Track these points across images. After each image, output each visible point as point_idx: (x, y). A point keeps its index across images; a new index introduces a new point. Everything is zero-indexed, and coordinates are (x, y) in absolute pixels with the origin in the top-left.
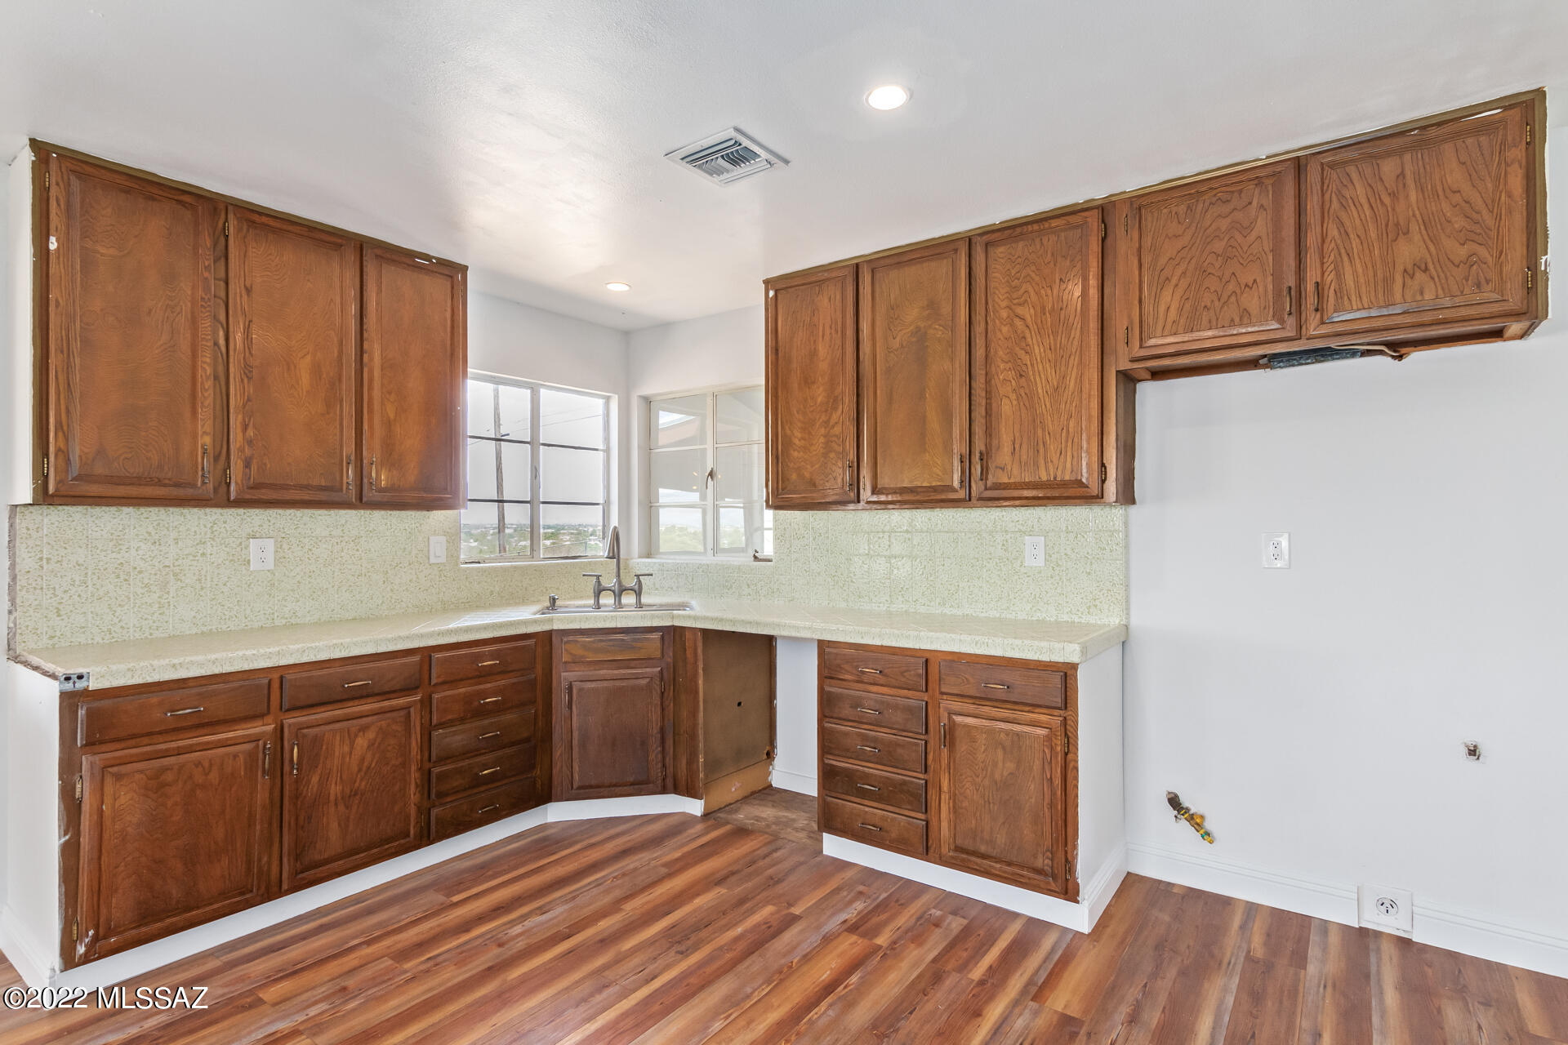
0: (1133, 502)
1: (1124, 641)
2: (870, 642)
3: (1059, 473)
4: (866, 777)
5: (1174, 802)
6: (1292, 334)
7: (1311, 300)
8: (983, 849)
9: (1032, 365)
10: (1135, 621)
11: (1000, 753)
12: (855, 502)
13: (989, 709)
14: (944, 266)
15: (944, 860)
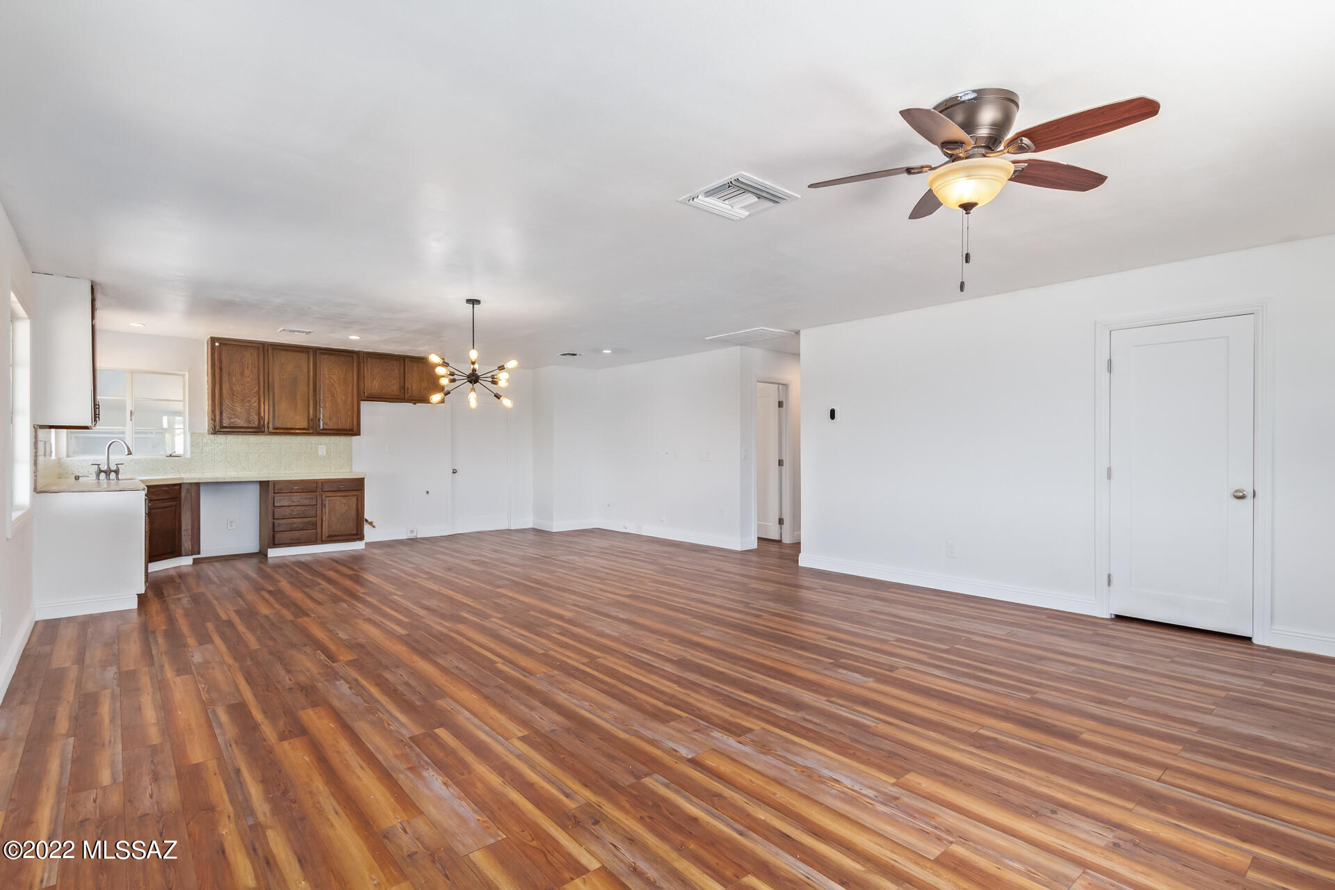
0: (360, 435)
2: (294, 479)
3: (346, 427)
4: (294, 524)
7: (406, 391)
9: (337, 394)
11: (343, 505)
12: (264, 432)
13: (339, 494)
14: (304, 356)
15: (323, 542)
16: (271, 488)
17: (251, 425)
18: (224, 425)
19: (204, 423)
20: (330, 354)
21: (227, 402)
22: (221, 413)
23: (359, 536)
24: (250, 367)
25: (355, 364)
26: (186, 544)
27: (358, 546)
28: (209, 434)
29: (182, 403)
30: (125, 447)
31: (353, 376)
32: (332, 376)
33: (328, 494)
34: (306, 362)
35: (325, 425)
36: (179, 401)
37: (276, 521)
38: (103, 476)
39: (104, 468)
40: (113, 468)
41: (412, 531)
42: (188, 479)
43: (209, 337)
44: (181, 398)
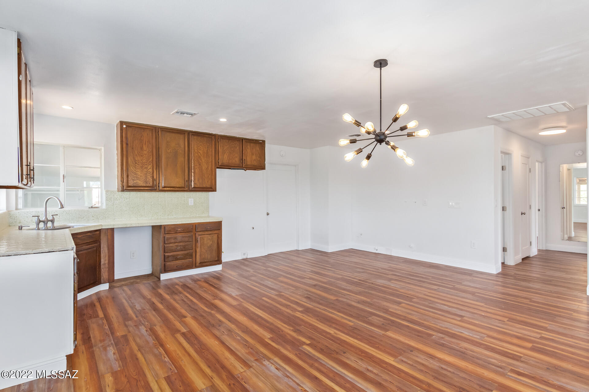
2: (178, 223)
3: (207, 186)
4: (178, 255)
6: (242, 166)
7: (243, 161)
8: (206, 261)
9: (202, 163)
11: (209, 240)
12: (156, 190)
13: (207, 233)
14: (182, 136)
15: (196, 267)
16: (162, 230)
17: (147, 185)
18: (129, 185)
19: (115, 183)
20: (198, 136)
21: (131, 168)
22: (128, 176)
23: (218, 261)
24: (147, 143)
25: (213, 143)
26: (104, 274)
27: (218, 268)
28: (118, 191)
29: (100, 169)
30: (58, 201)
31: (212, 151)
32: (199, 151)
33: (200, 233)
34: (183, 141)
35: (195, 185)
36: (98, 168)
37: (166, 254)
38: (42, 225)
39: (43, 218)
40: (50, 218)
41: (244, 254)
42: (105, 226)
43: (118, 121)
44: (99, 166)
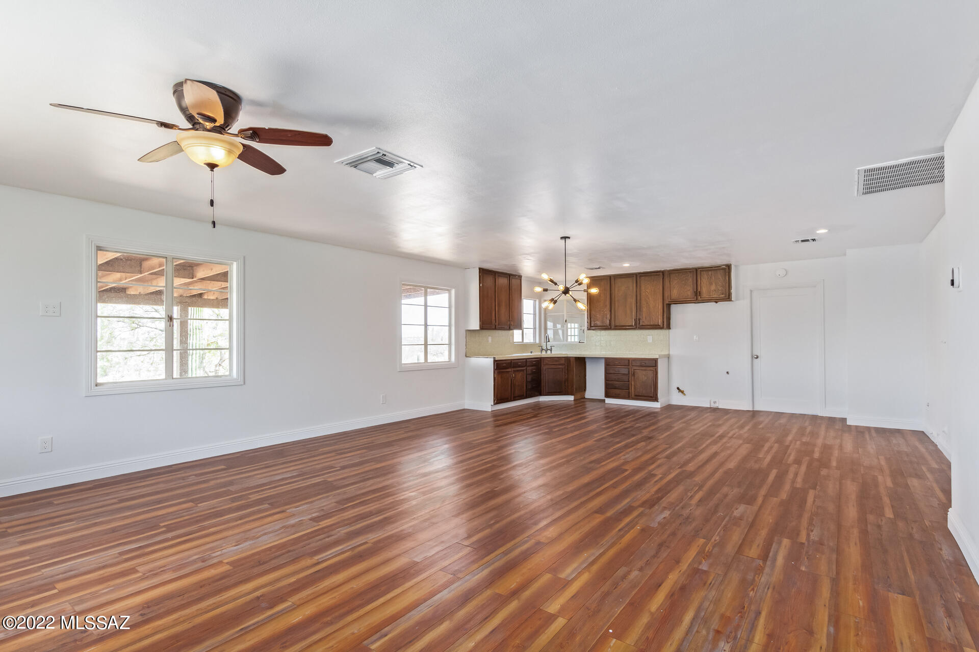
0: (670, 329)
1: (668, 357)
3: (655, 323)
4: (615, 385)
5: (678, 388)
6: (695, 299)
7: (698, 294)
8: (640, 395)
9: (649, 301)
10: (671, 353)
11: (643, 376)
12: (611, 329)
13: (641, 368)
14: (631, 279)
15: (631, 399)
16: (610, 362)
17: (604, 325)
18: (592, 325)
20: (645, 276)
21: (593, 312)
22: (591, 319)
23: (654, 397)
24: (604, 290)
25: (661, 279)
27: (653, 405)
31: (660, 288)
32: (647, 290)
33: (635, 368)
34: (631, 284)
35: (643, 323)
38: (544, 352)
39: (545, 348)
40: (549, 348)
41: (715, 402)
